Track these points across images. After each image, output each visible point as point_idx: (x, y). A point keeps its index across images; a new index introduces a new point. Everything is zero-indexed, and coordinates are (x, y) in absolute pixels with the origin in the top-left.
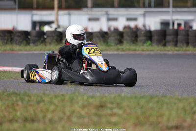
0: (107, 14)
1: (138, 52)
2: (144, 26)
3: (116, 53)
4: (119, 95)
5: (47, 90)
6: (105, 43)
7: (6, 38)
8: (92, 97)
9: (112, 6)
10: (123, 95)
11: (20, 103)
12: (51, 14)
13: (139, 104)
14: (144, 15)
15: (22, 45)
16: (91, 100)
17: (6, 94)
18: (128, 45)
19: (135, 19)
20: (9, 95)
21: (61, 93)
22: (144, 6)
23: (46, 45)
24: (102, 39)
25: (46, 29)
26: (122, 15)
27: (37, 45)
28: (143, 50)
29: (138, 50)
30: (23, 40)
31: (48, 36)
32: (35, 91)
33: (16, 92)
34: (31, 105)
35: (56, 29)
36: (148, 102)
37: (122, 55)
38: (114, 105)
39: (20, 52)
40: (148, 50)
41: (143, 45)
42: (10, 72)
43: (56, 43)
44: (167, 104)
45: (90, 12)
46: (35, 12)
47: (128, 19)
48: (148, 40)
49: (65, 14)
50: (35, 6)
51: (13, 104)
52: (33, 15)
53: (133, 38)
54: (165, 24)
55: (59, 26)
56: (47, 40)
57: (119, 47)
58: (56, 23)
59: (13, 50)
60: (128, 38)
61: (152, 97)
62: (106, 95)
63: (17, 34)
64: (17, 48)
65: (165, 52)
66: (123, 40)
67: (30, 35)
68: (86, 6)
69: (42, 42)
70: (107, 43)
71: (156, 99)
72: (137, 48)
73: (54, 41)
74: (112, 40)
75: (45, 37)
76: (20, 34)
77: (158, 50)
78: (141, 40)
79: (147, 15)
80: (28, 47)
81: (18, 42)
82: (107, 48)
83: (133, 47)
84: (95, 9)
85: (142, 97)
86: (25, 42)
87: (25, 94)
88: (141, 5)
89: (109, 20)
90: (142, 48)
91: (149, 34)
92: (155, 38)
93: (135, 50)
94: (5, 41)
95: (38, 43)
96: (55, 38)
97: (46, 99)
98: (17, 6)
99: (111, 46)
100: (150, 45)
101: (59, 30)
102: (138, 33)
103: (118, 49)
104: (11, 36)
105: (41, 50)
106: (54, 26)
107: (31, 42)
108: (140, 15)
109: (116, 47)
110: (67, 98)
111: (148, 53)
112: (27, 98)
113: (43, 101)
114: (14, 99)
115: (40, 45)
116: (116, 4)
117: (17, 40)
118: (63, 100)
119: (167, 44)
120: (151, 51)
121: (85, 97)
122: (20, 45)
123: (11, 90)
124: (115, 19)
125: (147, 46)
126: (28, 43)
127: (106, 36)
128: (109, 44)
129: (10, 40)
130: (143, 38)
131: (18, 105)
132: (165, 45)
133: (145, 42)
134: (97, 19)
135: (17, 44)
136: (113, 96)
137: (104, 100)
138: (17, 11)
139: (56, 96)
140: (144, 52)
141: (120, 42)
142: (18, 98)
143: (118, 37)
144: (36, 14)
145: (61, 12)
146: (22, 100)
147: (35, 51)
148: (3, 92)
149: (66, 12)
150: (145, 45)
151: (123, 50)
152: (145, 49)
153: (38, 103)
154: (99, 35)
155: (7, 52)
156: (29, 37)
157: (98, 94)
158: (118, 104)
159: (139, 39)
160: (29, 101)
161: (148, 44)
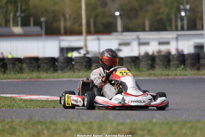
0: (138, 38)
1: (171, 77)
2: (177, 50)
3: (147, 78)
4: (151, 122)
5: (74, 118)
6: (137, 69)
7: (33, 65)
8: (122, 124)
9: (144, 30)
10: (154, 121)
11: (45, 132)
12: (79, 40)
13: (171, 130)
14: (177, 39)
15: (49, 72)
16: (121, 127)
17: (31, 122)
18: (161, 69)
19: (168, 43)
20: (34, 124)
21: (90, 120)
22: (176, 29)
23: (74, 72)
24: (132, 64)
25: (75, 54)
26: (154, 40)
27: (65, 72)
28: (176, 75)
29: (171, 75)
30: (51, 67)
31: (76, 63)
32: (62, 119)
33: (42, 120)
34: (57, 134)
35: (85, 54)
36: (181, 128)
37: (154, 81)
38: (145, 132)
39: (48, 80)
40: (181, 75)
41: (176, 70)
42: (37, 101)
43: (85, 69)
44: (201, 129)
45: (120, 37)
46: (62, 38)
47: (160, 43)
48: (181, 64)
49: (94, 40)
50: (62, 31)
51: (38, 133)
52: (60, 41)
53: (166, 63)
54: (199, 47)
55: (88, 52)
56: (75, 67)
57: (151, 72)
58: (85, 49)
59: (39, 78)
60: (161, 63)
61: (185, 123)
62: (137, 121)
63: (44, 61)
64: (43, 75)
65: (199, 76)
66: (154, 65)
67: (58, 62)
68: (116, 31)
69: (70, 69)
70: (139, 68)
71: (190, 125)
72: (170, 73)
73: (83, 67)
74: (143, 65)
75: (73, 63)
76: (47, 61)
77: (191, 75)
78: (174, 65)
79: (179, 38)
80: (56, 75)
81: (45, 69)
82: (139, 73)
83: (166, 72)
84: (126, 34)
85: (175, 123)
86: (52, 69)
87: (52, 122)
88: (174, 28)
89: (140, 44)
90: (175, 72)
91: (182, 58)
92: (189, 62)
93: (168, 75)
94: (32, 69)
95: (66, 70)
96: (84, 64)
97: (73, 127)
98: (43, 32)
99: (142, 71)
100: (183, 69)
101: (88, 56)
102: (171, 57)
103: (150, 75)
104: (37, 63)
105: (69, 77)
106: (83, 52)
107: (59, 68)
108: (173, 38)
109: (147, 73)
110: (95, 125)
111: (181, 77)
112: (53, 127)
113: (70, 129)
114: (40, 127)
115: (68, 71)
116: (147, 28)
117: (44, 67)
118: (91, 128)
119: (201, 68)
120: (184, 75)
121: (114, 124)
122: (47, 73)
123: (37, 119)
124: (147, 44)
125: (180, 70)
126: (55, 70)
127: (137, 61)
128: (141, 69)
129: (36, 67)
130: (176, 62)
131: (43, 134)
132: (199, 69)
133: (178, 67)
134: (127, 44)
135: (44, 71)
136: (143, 122)
137: (135, 126)
138: (44, 37)
139: (84, 124)
140: (177, 77)
141: (152, 67)
142: (44, 127)
143: (149, 62)
144: (64, 40)
145: (90, 38)
146: (48, 128)
147: (63, 78)
148: (28, 121)
149: (95, 37)
150: (178, 69)
151: (155, 75)
152: (178, 74)
153: (65, 131)
154: (129, 60)
155: (34, 80)
156: (57, 64)
157: (128, 121)
158: (149, 131)
159: (172, 63)
160: (55, 129)
161: (181, 68)
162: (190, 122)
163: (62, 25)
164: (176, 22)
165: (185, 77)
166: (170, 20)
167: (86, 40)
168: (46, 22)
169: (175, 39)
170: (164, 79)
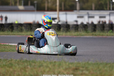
0: (88, 14)
1: (104, 36)
2: (110, 21)
3: (91, 37)
5: (46, 59)
7: (28, 28)
9: (91, 9)
12: (55, 14)
14: (110, 15)
18: (99, 32)
19: (104, 17)
21: (54, 61)
22: (110, 10)
24: (83, 29)
26: (97, 15)
28: (107, 35)
29: (105, 35)
32: (39, 60)
33: (28, 60)
34: (35, 68)
35: (58, 22)
37: (95, 38)
40: (110, 35)
41: (107, 32)
43: (57, 31)
45: (78, 13)
46: (46, 12)
47: (100, 17)
48: (110, 29)
49: (64, 14)
50: (46, 9)
51: (25, 68)
52: (45, 14)
53: (102, 28)
55: (59, 21)
57: (94, 33)
58: (58, 19)
60: (99, 28)
63: (34, 26)
68: (76, 10)
70: (87, 31)
72: (104, 34)
74: (90, 29)
76: (36, 26)
79: (111, 15)
82: (86, 34)
83: (102, 33)
84: (81, 11)
88: (108, 9)
89: (89, 17)
90: (107, 34)
91: (111, 26)
93: (103, 35)
94: (27, 30)
96: (57, 28)
97: (45, 64)
98: (35, 9)
99: (89, 33)
100: (111, 32)
102: (105, 25)
103: (93, 35)
104: (31, 26)
108: (107, 14)
109: (91, 34)
111: (110, 37)
114: (26, 64)
116: (93, 8)
117: (34, 29)
118: (54, 65)
121: (67, 64)
123: (25, 59)
124: (93, 17)
125: (110, 33)
127: (86, 27)
128: (88, 31)
129: (30, 29)
130: (108, 28)
131: (28, 68)
133: (108, 31)
134: (82, 17)
137: (78, 65)
138: (36, 12)
140: (108, 37)
141: (94, 30)
142: (28, 64)
143: (93, 28)
145: (61, 13)
148: (20, 60)
149: (64, 12)
150: (109, 32)
151: (96, 35)
152: (108, 35)
153: (40, 67)
154: (82, 26)
158: (86, 68)
159: (105, 29)
161: (110, 32)
162: (110, 63)
163: (46, 5)
164: (110, 5)
165: (112, 37)
166: (106, 4)
167: (59, 14)
168: (37, 3)
169: (109, 15)
170: (101, 38)
